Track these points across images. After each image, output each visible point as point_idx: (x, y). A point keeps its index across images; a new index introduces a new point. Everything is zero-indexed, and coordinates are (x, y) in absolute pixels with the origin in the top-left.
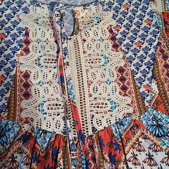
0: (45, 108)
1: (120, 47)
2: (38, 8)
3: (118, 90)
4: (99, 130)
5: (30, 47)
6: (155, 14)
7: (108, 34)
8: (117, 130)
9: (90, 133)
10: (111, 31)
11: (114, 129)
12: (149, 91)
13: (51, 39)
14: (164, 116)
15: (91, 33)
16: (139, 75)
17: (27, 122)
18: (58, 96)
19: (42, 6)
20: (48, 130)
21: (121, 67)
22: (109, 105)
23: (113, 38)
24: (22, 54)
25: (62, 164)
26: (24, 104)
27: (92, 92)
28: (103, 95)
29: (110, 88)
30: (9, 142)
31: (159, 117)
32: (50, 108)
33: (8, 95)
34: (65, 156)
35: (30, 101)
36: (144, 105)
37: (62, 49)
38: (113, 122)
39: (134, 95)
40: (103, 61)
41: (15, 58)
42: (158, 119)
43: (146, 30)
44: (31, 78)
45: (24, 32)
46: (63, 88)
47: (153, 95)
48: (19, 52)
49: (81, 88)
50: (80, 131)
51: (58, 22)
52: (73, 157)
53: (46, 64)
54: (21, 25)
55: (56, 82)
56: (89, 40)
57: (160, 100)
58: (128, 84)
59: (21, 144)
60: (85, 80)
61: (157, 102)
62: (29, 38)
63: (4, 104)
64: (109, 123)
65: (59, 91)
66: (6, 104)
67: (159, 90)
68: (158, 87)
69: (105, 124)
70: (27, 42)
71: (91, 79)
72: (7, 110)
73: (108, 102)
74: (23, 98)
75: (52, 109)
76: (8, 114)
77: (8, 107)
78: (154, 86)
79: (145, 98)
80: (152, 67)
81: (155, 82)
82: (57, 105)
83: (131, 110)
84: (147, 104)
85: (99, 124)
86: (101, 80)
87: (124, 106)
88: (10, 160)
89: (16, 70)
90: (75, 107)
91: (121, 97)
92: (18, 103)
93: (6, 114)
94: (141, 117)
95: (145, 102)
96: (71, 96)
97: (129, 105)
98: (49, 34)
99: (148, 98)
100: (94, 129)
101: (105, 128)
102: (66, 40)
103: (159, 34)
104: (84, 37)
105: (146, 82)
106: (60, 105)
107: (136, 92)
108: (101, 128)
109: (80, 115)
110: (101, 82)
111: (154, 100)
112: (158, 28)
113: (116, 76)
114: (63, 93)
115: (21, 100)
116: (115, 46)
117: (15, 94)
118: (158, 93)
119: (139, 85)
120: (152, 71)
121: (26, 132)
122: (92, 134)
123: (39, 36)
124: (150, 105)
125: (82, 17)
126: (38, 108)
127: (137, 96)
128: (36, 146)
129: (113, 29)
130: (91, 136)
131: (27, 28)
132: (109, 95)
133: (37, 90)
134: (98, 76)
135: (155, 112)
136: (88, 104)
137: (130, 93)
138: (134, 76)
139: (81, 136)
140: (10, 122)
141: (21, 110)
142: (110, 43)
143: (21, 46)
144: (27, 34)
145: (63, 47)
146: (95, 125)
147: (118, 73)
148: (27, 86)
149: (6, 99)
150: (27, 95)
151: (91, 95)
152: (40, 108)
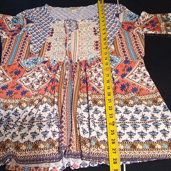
0: (56, 54)
1: (98, 34)
2: (60, 21)
3: (94, 48)
4: (80, 61)
5: (53, 34)
6: (118, 22)
7: (93, 30)
8: (90, 61)
9: (76, 61)
10: (94, 29)
11: (88, 60)
12: (109, 49)
14: (115, 57)
15: (84, 29)
17: (47, 57)
18: (64, 50)
19: (62, 20)
20: (56, 60)
21: (97, 41)
22: (88, 53)
23: (95, 31)
24: (49, 37)
27: (80, 49)
28: (86, 50)
29: (89, 48)
31: (112, 57)
38: (89, 58)
40: (88, 39)
41: (46, 37)
43: (113, 28)
44: (52, 44)
45: (51, 29)
46: (66, 46)
47: (111, 50)
48: (48, 36)
51: (68, 26)
53: (60, 40)
54: (50, 27)
55: (63, 46)
56: (82, 32)
57: (115, 52)
59: (43, 65)
60: (78, 45)
61: (113, 52)
63: (37, 51)
64: (86, 59)
65: (64, 48)
66: (39, 51)
68: (115, 47)
70: (52, 33)
71: (80, 44)
75: (60, 54)
77: (39, 52)
80: (113, 40)
81: (113, 46)
82: (62, 53)
83: (98, 55)
87: (96, 53)
89: (45, 42)
90: (71, 53)
91: (95, 51)
92: (44, 52)
93: (38, 55)
96: (69, 50)
97: (98, 53)
98: (63, 30)
100: (78, 60)
101: (84, 60)
102: (71, 31)
103: (119, 29)
104: (80, 31)
105: (109, 46)
106: (64, 53)
108: (82, 60)
110: (85, 46)
111: (111, 52)
112: (119, 27)
113: (93, 44)
114: (66, 48)
115: (46, 51)
116: (96, 34)
117: (43, 49)
118: (114, 49)
120: (113, 42)
121: (46, 61)
123: (58, 30)
125: (81, 24)
129: (96, 28)
130: (76, 63)
131: (53, 28)
132: (88, 50)
133: (54, 48)
134: (85, 44)
135: (111, 55)
136: (77, 54)
137: (100, 50)
139: (71, 61)
140: (39, 57)
141: (45, 54)
142: (93, 33)
143: (49, 34)
144: (53, 30)
145: (69, 33)
146: (79, 59)
147: (95, 43)
148: (49, 47)
149: (39, 49)
150: (49, 50)
151: (79, 50)
152: (54, 54)
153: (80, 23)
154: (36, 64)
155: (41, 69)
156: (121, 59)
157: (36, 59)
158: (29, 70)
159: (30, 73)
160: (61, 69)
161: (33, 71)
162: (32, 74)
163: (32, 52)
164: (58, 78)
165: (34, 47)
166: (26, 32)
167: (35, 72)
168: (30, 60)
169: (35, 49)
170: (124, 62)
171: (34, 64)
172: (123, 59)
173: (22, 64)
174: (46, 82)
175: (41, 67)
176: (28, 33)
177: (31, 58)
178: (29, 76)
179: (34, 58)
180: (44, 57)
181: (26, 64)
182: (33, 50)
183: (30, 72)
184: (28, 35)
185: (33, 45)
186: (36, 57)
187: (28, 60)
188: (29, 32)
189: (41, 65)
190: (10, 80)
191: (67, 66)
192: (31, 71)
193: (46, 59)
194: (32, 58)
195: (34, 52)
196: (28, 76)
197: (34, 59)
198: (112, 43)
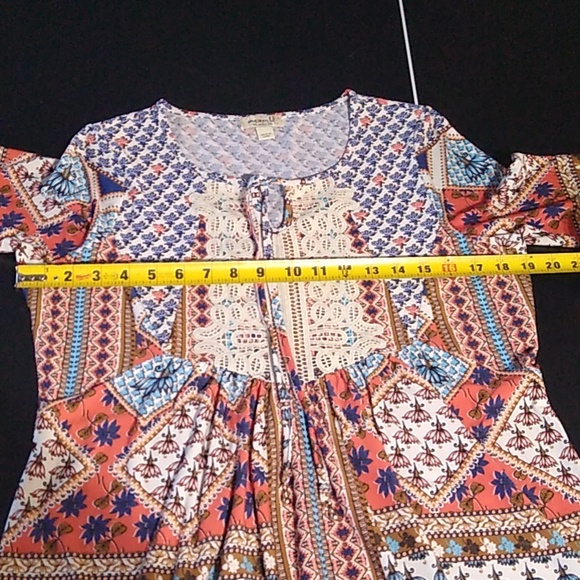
0: (234, 340)
1: (365, 246)
2: (222, 184)
3: (362, 312)
4: (325, 373)
5: (207, 246)
6: (430, 191)
7: (345, 225)
8: (359, 373)
9: (312, 377)
10: (350, 220)
11: (351, 371)
12: (415, 315)
13: (244, 233)
14: (441, 353)
15: (314, 223)
16: (399, 290)
17: (203, 360)
18: (256, 322)
19: (228, 180)
20: (240, 372)
22: (345, 337)
23: (354, 232)
24: (194, 258)
25: (263, 420)
26: (198, 333)
27: (314, 316)
28: (335, 321)
29: (346, 311)
30: (174, 389)
31: (432, 355)
32: (242, 340)
33: (171, 319)
34: (268, 408)
35: (208, 328)
36: (406, 337)
37: (263, 247)
38: (351, 361)
39: (389, 323)
42: (428, 358)
43: (414, 218)
44: (210, 294)
45: (197, 223)
46: (263, 306)
47: (423, 321)
48: (188, 255)
49: (296, 309)
50: (293, 372)
51: (255, 206)
52: (283, 408)
54: (191, 212)
55: (252, 301)
56: (309, 235)
57: (435, 330)
58: (380, 304)
59: (196, 392)
60: (303, 298)
61: (429, 333)
62: (205, 233)
63: (166, 331)
64: (343, 362)
65: (258, 314)
66: (170, 331)
67: (434, 313)
68: (433, 309)
69: (336, 365)
70: (203, 239)
71: (313, 296)
72: (171, 341)
73: (343, 333)
74: (196, 324)
75: (245, 342)
76: (173, 347)
77: (172, 336)
78: (426, 308)
79: (407, 326)
81: (428, 301)
82: (253, 336)
83: (382, 344)
84: (411, 335)
85: (327, 364)
86: (332, 297)
87: (372, 338)
88: (179, 413)
90: (285, 337)
91: (366, 324)
92: (188, 333)
93: (170, 347)
94: (400, 353)
95: (408, 331)
96: (276, 321)
97: (379, 337)
98: (240, 225)
99: (414, 326)
100: (317, 372)
101: (336, 370)
102: (269, 234)
103: (437, 225)
104: (301, 230)
105: (413, 301)
106: (259, 336)
107: (393, 318)
108: (330, 370)
109: (293, 352)
110: (329, 302)
111: (423, 330)
112: (436, 214)
113: (357, 292)
114: (264, 315)
115: (194, 327)
116: (358, 244)
117: (183, 319)
118: (432, 318)
119: (398, 305)
120: (423, 283)
121: (203, 375)
122: (313, 379)
123: (223, 228)
124: (416, 337)
125: (299, 198)
126: (221, 340)
127: (393, 323)
128: (222, 392)
129: (354, 218)
130: (313, 382)
131: (202, 217)
132: (344, 321)
133: (220, 313)
134: (326, 291)
135: (424, 346)
136: (307, 336)
137: (382, 318)
138: (390, 292)
139: (295, 380)
140: (176, 359)
141: (194, 343)
142: (349, 240)
143: (192, 244)
144: (202, 226)
145: (265, 245)
146: (320, 365)
147: (362, 288)
148: (202, 306)
149: (168, 323)
150: (203, 321)
151: (312, 322)
152: (226, 340)
153: (297, 193)
154: (169, 390)
155: (192, 412)
156: (461, 362)
157: (166, 365)
158: (149, 420)
159: (155, 435)
160: (263, 416)
161: (164, 425)
162: (163, 435)
163: (145, 331)
164: (263, 459)
165: (148, 311)
166: (106, 235)
167: (173, 430)
168: (143, 372)
169: (154, 319)
170: (472, 376)
171: (163, 393)
172: (470, 366)
173: (116, 390)
174: (221, 476)
175: (192, 407)
176: (114, 242)
177: (146, 363)
178: (154, 448)
179: (158, 364)
180: (194, 356)
181: (131, 390)
182: (147, 325)
183: (153, 429)
184: (117, 250)
185: (145, 302)
186: (164, 357)
187: (137, 372)
188: (118, 237)
189: (189, 395)
190: (86, 468)
191: (283, 404)
192: (158, 425)
193: (203, 368)
194: (151, 363)
195: (153, 333)
196: (148, 448)
197: (159, 367)
198: (421, 288)
